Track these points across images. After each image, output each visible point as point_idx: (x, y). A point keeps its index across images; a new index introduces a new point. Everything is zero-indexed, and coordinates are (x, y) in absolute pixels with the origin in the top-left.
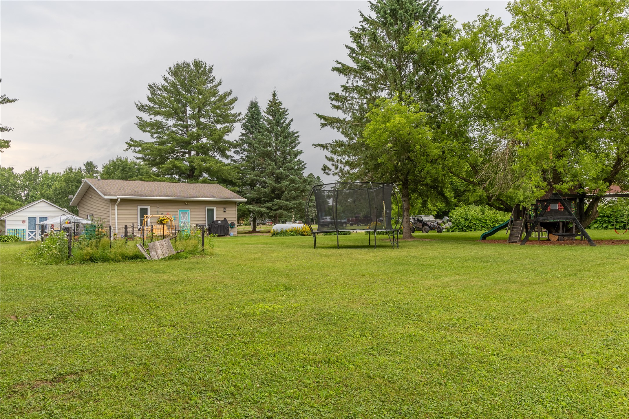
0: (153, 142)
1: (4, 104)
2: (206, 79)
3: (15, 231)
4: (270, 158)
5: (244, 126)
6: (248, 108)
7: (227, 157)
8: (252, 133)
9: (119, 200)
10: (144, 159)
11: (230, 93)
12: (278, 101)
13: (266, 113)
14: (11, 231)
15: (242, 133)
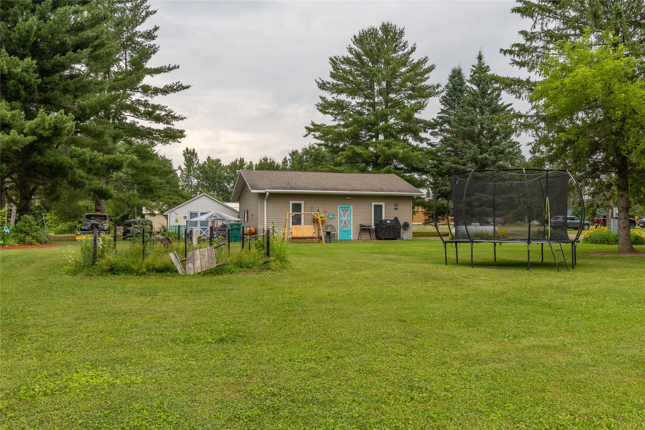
0: (336, 125)
1: (180, 91)
2: (396, 46)
3: (177, 227)
4: (473, 141)
5: (443, 101)
6: (448, 77)
7: (422, 140)
8: (454, 108)
9: (268, 194)
10: (326, 146)
11: (425, 60)
12: (485, 65)
13: (469, 82)
14: (173, 227)
15: (442, 110)
